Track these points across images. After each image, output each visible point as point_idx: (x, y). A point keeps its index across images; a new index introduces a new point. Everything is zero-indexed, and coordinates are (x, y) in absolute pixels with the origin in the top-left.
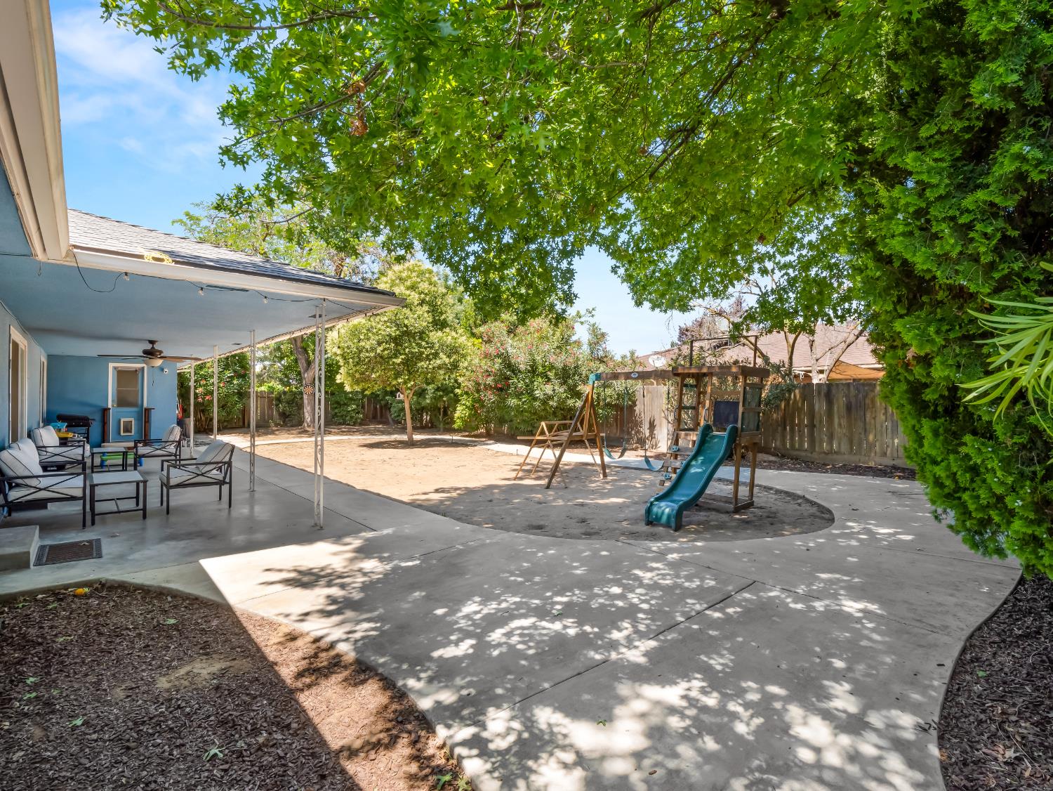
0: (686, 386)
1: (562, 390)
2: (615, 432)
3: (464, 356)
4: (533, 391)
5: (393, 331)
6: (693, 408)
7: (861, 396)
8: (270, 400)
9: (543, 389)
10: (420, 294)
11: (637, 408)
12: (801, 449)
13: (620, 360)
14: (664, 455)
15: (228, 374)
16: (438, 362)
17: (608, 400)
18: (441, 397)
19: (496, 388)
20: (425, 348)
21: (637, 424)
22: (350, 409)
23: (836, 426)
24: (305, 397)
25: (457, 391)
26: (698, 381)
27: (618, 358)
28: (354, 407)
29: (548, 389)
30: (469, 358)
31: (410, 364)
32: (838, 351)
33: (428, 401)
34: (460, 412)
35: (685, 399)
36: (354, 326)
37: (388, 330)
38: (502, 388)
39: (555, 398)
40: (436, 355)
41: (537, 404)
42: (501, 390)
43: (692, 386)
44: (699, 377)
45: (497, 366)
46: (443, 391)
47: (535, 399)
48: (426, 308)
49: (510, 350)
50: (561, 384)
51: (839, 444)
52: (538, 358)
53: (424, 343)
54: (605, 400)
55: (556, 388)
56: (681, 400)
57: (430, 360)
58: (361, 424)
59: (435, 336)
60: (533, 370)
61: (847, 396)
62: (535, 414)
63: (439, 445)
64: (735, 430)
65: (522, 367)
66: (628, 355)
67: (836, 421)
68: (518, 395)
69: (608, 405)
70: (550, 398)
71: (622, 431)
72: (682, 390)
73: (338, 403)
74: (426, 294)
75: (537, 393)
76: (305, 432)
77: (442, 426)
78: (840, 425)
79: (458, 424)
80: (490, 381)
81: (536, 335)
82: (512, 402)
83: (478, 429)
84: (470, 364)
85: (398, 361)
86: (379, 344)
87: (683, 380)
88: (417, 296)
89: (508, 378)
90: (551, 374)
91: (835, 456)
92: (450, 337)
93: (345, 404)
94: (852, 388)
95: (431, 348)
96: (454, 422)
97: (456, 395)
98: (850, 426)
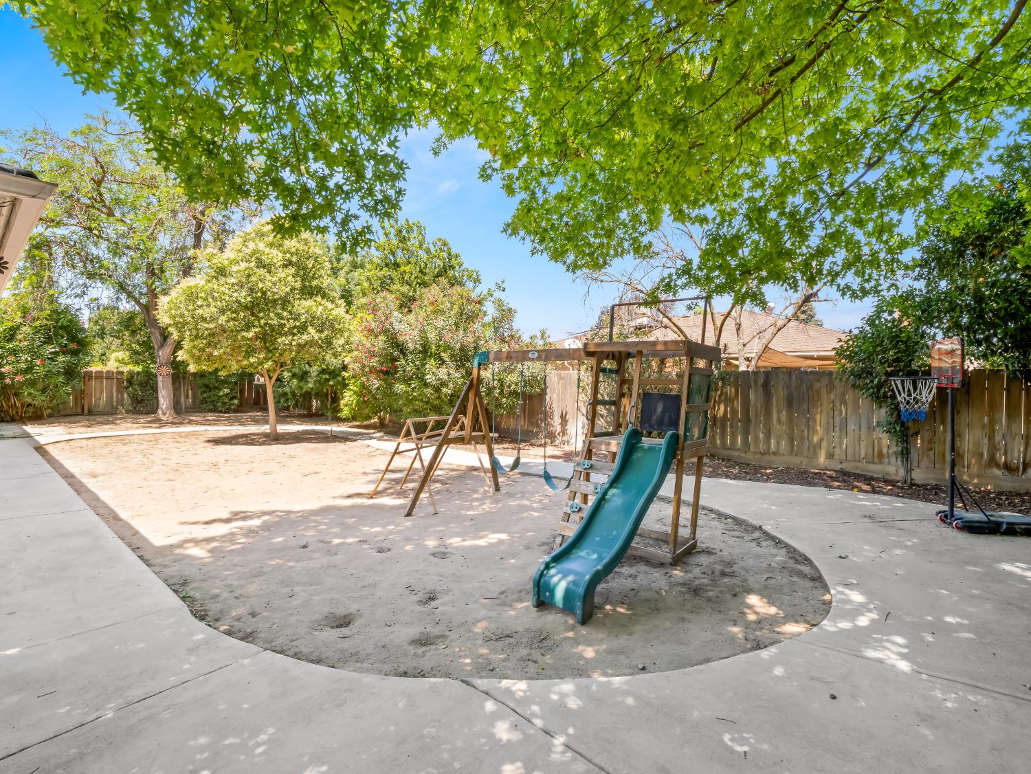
0: (604, 370)
1: (458, 375)
2: (522, 424)
3: (341, 331)
4: (425, 375)
5: (243, 296)
6: (614, 403)
7: (804, 386)
8: (120, 382)
9: (436, 373)
10: (285, 253)
11: (547, 398)
12: (733, 447)
13: (528, 340)
14: (577, 454)
15: (50, 349)
16: (305, 337)
17: (513, 387)
18: (327, 380)
19: (381, 371)
20: (288, 320)
21: (547, 415)
22: (221, 394)
23: (775, 422)
24: (160, 379)
25: (345, 374)
26: (620, 364)
27: (526, 339)
28: (227, 391)
29: (442, 373)
30: (346, 334)
31: (267, 338)
32: (768, 335)
33: (311, 385)
34: (348, 399)
35: (602, 387)
36: (190, 288)
37: (235, 294)
38: (388, 372)
39: (451, 385)
40: (303, 329)
41: (429, 391)
42: (387, 373)
43: (611, 371)
44: (621, 358)
45: (381, 345)
46: (330, 374)
47: (426, 385)
48: (292, 270)
49: (397, 326)
50: (458, 368)
51: (778, 444)
52: (432, 336)
53: (285, 314)
54: (510, 386)
55: (452, 372)
56: (596, 391)
57: (294, 335)
58: (236, 411)
59: (304, 306)
60: (425, 351)
61: (788, 387)
62: (427, 403)
63: (310, 440)
64: (675, 438)
65: (411, 346)
66: (539, 335)
67: (775, 416)
68: (407, 381)
69: (514, 393)
70: (444, 384)
71: (531, 423)
72: (597, 377)
73: (207, 386)
74: (292, 254)
75: (429, 378)
76: (158, 420)
77: (329, 414)
78: (779, 420)
79: (345, 412)
80: (374, 362)
81: (430, 309)
82: (400, 388)
83: (369, 418)
84: (347, 343)
85: (251, 334)
86: (222, 311)
87: (599, 362)
88: (280, 255)
89: (394, 360)
90: (445, 356)
91: (773, 458)
92: (321, 308)
93: (216, 388)
94: (794, 377)
95: (295, 319)
96: (341, 411)
97: (344, 379)
98: (790, 420)
